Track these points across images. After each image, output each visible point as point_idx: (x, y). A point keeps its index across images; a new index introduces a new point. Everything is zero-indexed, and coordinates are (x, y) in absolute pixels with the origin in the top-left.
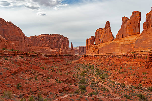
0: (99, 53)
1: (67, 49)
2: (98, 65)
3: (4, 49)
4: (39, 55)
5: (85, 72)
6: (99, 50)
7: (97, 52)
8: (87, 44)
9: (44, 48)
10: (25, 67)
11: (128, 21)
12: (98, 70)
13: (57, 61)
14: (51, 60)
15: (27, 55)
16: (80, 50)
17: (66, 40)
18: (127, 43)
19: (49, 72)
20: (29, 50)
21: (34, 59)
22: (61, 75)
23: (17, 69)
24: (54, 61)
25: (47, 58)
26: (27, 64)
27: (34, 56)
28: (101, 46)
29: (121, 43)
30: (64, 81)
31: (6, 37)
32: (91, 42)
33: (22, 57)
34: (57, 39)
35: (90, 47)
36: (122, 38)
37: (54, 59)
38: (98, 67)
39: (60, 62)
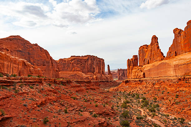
0: (144, 77)
1: (103, 73)
2: (145, 93)
3: (29, 76)
4: (69, 82)
5: (128, 102)
6: (144, 74)
7: (142, 76)
8: (129, 65)
9: (75, 72)
10: (53, 97)
11: (182, 34)
12: (145, 99)
13: (91, 89)
14: (84, 88)
15: (55, 82)
16: (119, 74)
17: (101, 62)
18: (182, 62)
19: (81, 103)
20: (57, 76)
21: (63, 87)
22: (97, 106)
23: (44, 100)
24: (87, 89)
25: (79, 85)
26: (55, 93)
27: (63, 83)
28: (147, 67)
29: (175, 63)
30: (100, 114)
31: (32, 61)
32: (133, 62)
33: (50, 85)
34: (90, 62)
35: (132, 69)
36: (176, 56)
37: (88, 86)
38: (144, 96)
39: (95, 89)
